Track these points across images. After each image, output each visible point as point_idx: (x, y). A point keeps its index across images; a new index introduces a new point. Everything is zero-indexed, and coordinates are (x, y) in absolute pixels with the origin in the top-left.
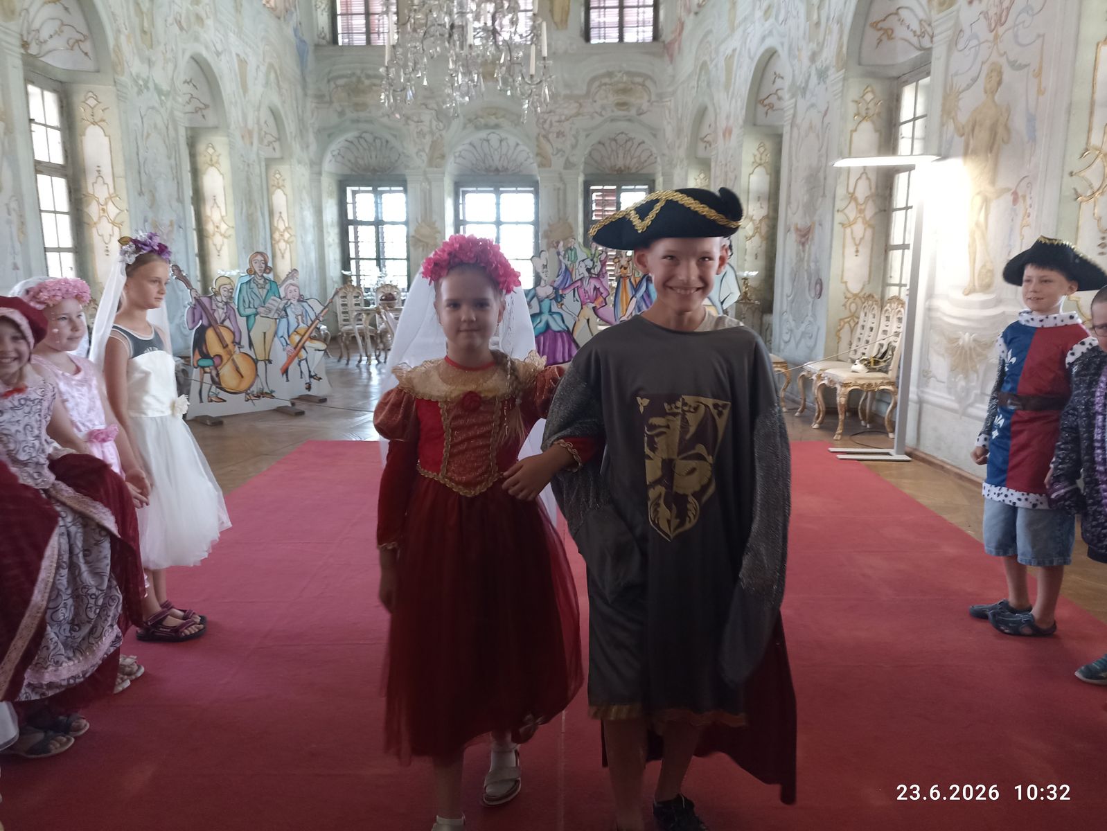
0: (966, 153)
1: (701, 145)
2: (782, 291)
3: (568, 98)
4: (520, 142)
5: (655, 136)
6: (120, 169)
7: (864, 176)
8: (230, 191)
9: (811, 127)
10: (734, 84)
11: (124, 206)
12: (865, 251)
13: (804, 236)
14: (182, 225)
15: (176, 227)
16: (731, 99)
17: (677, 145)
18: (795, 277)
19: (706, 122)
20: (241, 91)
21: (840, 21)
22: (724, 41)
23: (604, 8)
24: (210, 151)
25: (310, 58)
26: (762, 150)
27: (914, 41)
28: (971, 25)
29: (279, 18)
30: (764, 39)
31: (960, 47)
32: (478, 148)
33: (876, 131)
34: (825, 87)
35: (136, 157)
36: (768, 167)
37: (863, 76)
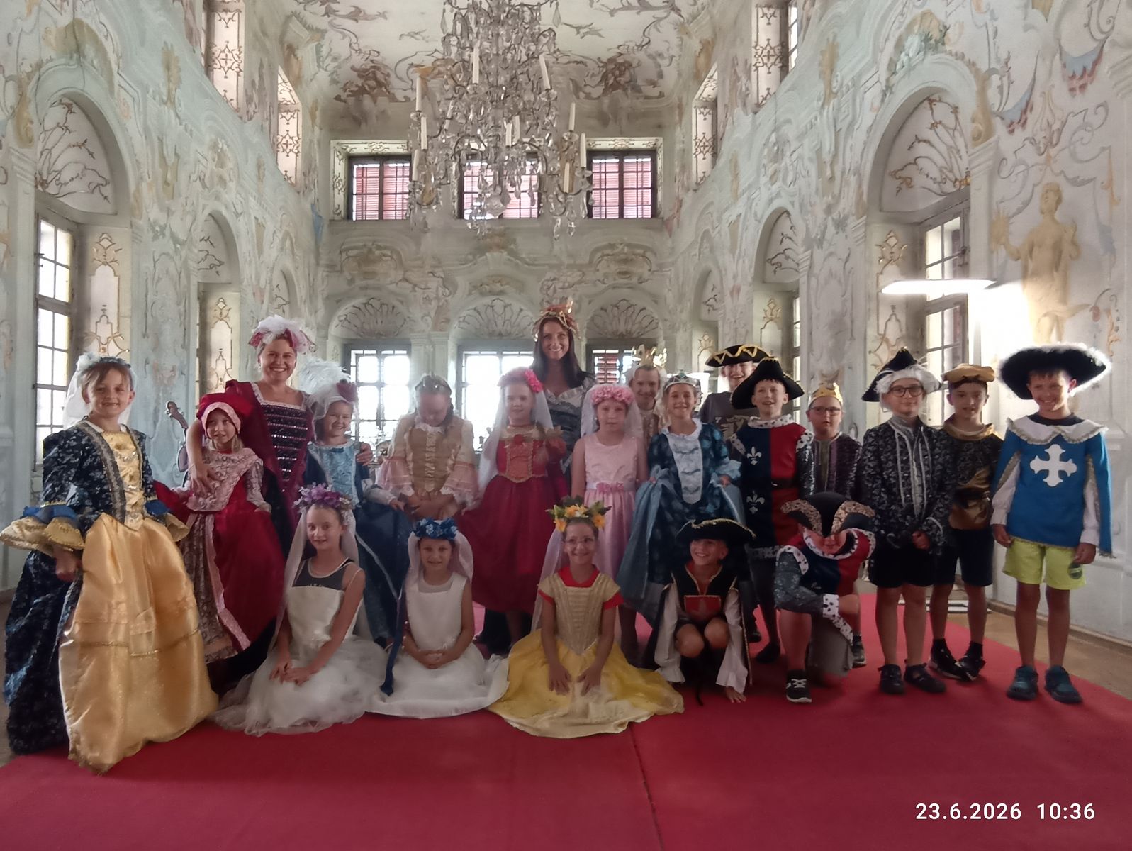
0: (1025, 275)
1: (704, 308)
3: (570, 267)
4: (522, 308)
5: (656, 302)
6: (126, 309)
7: (893, 317)
8: (236, 344)
9: (831, 274)
10: (741, 246)
11: (126, 346)
14: (185, 372)
15: (178, 373)
16: (738, 260)
17: (679, 310)
19: (710, 286)
20: (256, 252)
21: (858, 173)
22: (726, 209)
23: (606, 189)
24: (221, 305)
25: (325, 230)
26: (772, 305)
27: (935, 187)
28: (1015, 152)
29: (299, 193)
30: (771, 201)
31: (1003, 175)
32: (483, 314)
33: (902, 274)
34: (844, 235)
35: (144, 298)
36: (779, 322)
37: (885, 221)
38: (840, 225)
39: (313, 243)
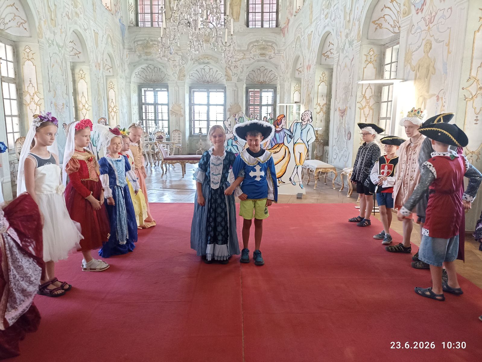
0: (415, 79)
2: (333, 136)
3: (239, 51)
4: (218, 70)
5: (276, 68)
6: (40, 81)
7: (369, 87)
8: (90, 90)
9: (346, 66)
10: (312, 46)
11: (42, 97)
12: (370, 120)
13: (343, 113)
14: (68, 105)
15: (65, 106)
16: (310, 53)
17: (286, 72)
18: (339, 130)
19: (299, 62)
20: (95, 46)
21: (359, 20)
22: (307, 28)
23: (255, 12)
24: (81, 72)
25: (126, 32)
26: (324, 75)
27: (391, 29)
28: (417, 23)
29: (113, 14)
30: (325, 27)
31: (413, 32)
32: (200, 72)
33: (374, 68)
34: (352, 48)
35: (48, 75)
36: (326, 82)
37: (369, 44)
38: (351, 43)
39: (121, 38)
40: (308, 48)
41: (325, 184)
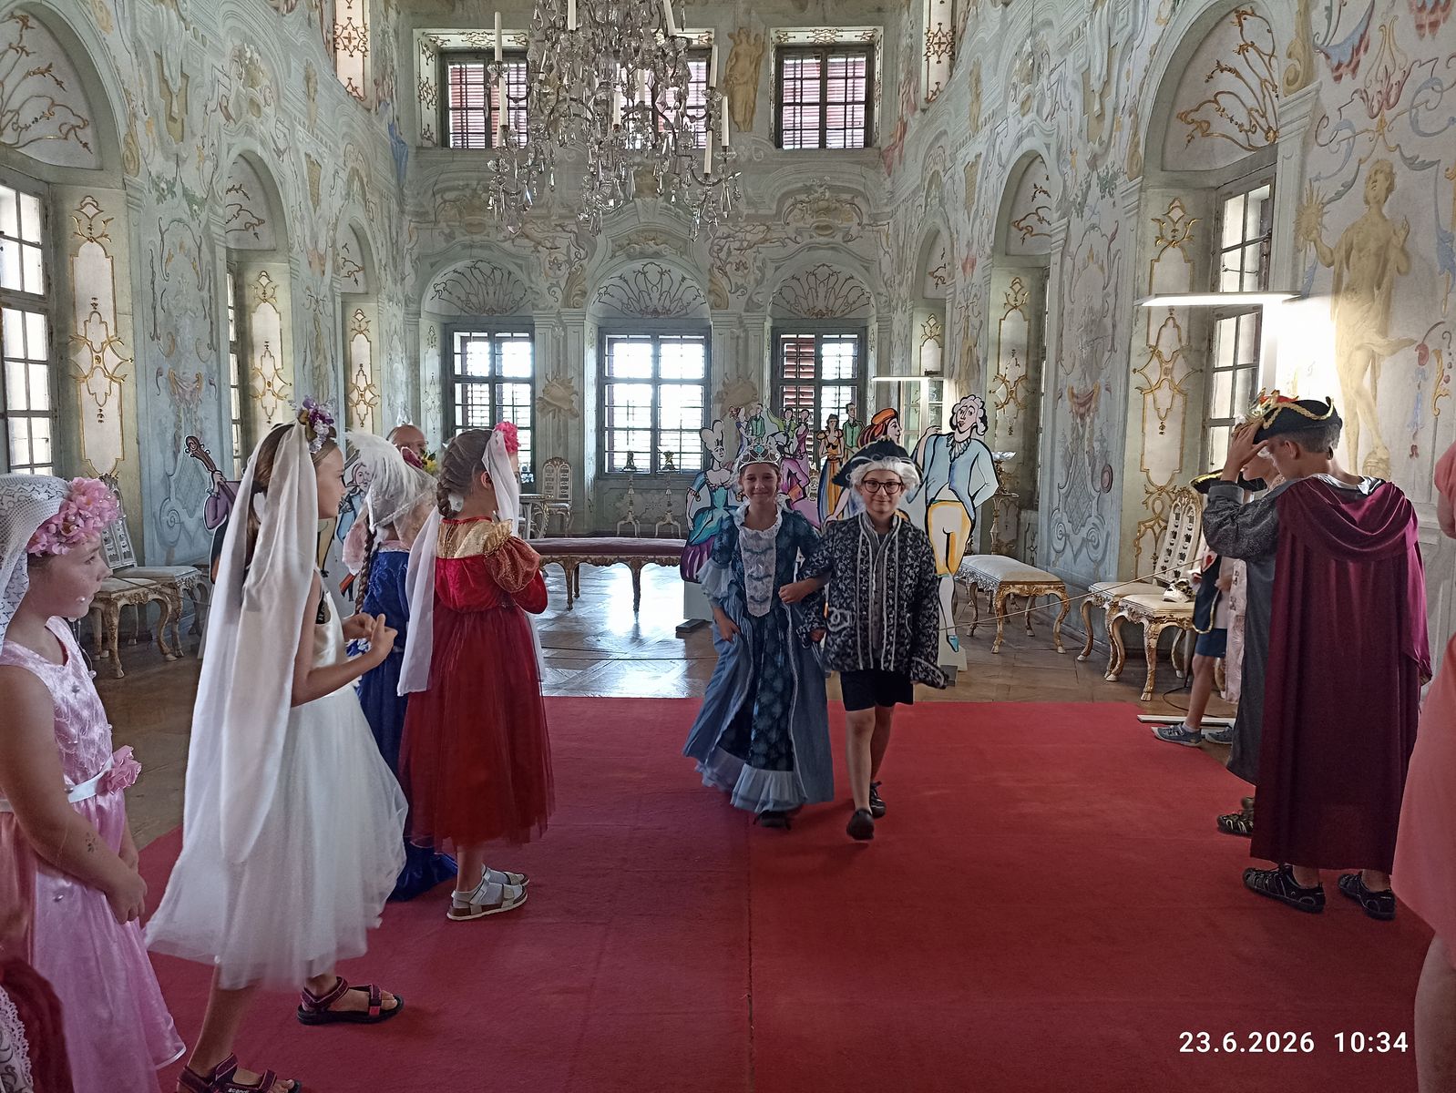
0: (1337, 289)
1: (931, 281)
2: (1052, 480)
3: (750, 219)
4: (686, 276)
5: (867, 269)
6: (125, 303)
7: (1171, 322)
8: (288, 336)
9: (1091, 256)
10: (979, 200)
11: (129, 354)
12: (1173, 427)
13: (1083, 405)
15: (204, 383)
16: (974, 220)
17: (897, 281)
18: (1070, 460)
19: (938, 252)
20: (310, 203)
21: (1134, 112)
22: (963, 145)
23: (801, 104)
24: (264, 281)
25: (410, 162)
26: (1017, 287)
27: (1241, 137)
28: (1339, 109)
29: (369, 110)
30: (1020, 140)
31: (1323, 140)
32: (631, 282)
33: (1187, 261)
34: (1112, 200)
35: (150, 286)
36: (1026, 311)
37: (1168, 185)
38: (1107, 185)
39: (394, 182)
40: (967, 207)
41: (1029, 632)
